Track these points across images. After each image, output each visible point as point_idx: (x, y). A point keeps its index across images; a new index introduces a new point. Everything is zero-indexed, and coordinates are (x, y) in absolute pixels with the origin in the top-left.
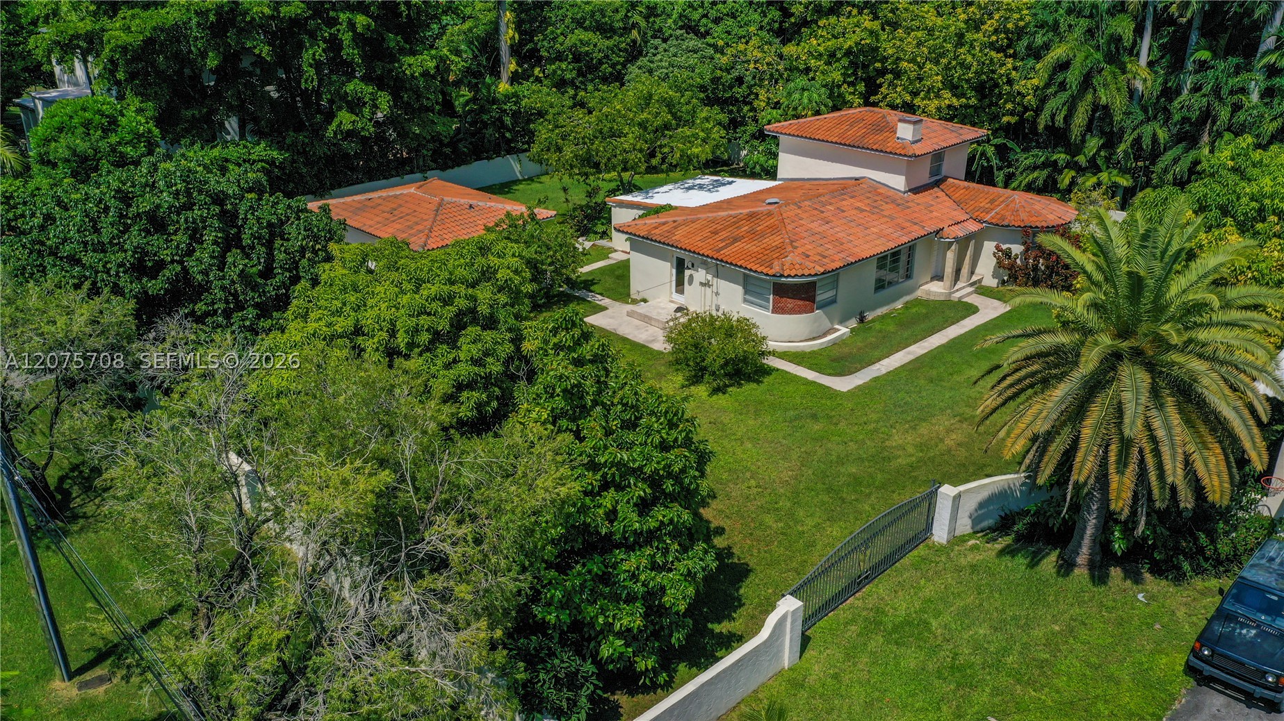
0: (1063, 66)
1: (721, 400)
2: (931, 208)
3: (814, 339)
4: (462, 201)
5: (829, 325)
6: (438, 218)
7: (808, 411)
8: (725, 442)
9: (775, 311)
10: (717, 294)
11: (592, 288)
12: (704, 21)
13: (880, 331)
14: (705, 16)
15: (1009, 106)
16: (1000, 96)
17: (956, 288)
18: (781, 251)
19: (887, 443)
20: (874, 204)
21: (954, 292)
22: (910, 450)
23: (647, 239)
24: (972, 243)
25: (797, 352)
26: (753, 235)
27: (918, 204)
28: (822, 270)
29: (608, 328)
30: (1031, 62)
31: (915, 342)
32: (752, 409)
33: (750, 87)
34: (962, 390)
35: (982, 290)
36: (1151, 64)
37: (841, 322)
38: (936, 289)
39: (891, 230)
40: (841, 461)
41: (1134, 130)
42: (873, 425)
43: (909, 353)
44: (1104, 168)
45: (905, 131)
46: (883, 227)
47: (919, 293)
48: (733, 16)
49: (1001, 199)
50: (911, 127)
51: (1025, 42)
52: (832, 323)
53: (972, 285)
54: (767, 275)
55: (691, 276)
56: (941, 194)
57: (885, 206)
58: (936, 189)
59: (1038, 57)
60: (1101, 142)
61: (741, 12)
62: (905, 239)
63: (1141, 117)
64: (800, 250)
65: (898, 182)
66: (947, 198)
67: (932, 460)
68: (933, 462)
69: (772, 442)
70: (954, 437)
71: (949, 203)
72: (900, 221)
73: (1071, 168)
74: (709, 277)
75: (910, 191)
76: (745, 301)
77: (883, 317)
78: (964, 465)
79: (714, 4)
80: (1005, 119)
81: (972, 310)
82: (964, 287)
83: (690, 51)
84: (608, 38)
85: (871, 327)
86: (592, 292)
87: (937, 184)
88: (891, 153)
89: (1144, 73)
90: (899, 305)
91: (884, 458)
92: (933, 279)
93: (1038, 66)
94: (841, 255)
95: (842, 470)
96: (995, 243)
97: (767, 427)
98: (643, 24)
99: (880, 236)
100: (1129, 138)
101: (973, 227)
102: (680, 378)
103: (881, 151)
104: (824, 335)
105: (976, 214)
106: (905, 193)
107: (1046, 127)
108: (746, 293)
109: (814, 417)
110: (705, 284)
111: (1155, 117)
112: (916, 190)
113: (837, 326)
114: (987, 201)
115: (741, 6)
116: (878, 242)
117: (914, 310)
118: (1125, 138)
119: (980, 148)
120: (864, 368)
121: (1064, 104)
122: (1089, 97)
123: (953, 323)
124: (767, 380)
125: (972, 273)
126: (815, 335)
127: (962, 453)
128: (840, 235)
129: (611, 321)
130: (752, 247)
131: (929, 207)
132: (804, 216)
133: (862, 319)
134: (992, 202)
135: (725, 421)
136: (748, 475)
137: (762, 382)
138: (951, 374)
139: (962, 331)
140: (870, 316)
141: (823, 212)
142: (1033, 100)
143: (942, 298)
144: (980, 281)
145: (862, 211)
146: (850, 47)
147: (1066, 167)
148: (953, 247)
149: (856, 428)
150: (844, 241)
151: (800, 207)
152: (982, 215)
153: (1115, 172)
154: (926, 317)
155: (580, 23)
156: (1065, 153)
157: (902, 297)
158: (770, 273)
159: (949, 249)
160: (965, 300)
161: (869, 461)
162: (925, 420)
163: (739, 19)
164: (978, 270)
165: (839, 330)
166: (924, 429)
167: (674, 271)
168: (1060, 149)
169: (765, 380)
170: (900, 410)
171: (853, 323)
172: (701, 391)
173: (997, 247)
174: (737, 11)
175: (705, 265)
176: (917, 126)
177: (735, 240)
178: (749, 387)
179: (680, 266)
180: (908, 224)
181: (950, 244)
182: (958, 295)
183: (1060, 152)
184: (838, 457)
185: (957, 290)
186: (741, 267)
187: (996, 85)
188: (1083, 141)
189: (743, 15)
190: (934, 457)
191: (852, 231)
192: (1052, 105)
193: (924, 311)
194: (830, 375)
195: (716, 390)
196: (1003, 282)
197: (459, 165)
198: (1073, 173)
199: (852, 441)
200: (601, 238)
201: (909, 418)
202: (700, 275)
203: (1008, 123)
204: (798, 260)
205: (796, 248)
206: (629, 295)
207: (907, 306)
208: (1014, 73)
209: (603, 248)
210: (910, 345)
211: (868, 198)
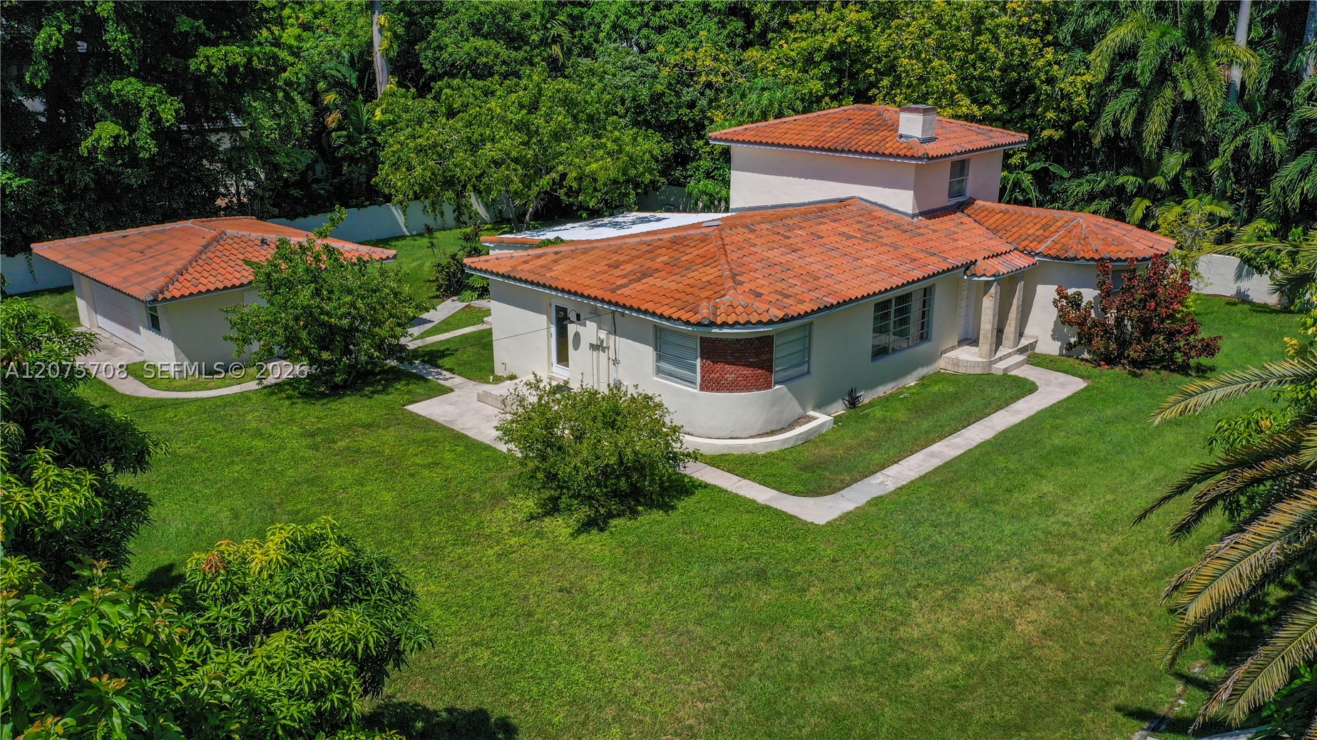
0: (1127, 53)
1: (594, 543)
2: (955, 236)
3: (773, 433)
4: (254, 235)
5: (800, 411)
6: (204, 256)
7: (752, 563)
8: (579, 634)
9: (705, 386)
10: (616, 362)
11: (440, 362)
12: (645, 31)
13: (883, 421)
14: (647, 25)
15: (1051, 115)
16: (1037, 102)
17: (999, 354)
18: (716, 289)
19: (903, 632)
20: (869, 230)
21: (996, 362)
22: (950, 647)
23: (509, 277)
24: (1020, 286)
25: (743, 456)
26: (673, 267)
27: (935, 231)
28: (781, 314)
29: (441, 420)
30: (1079, 54)
31: (941, 438)
32: (646, 561)
33: (702, 111)
34: (1033, 520)
35: (1036, 360)
36: (1251, 44)
37: (819, 406)
38: (967, 358)
39: (895, 262)
40: (808, 676)
41: (1236, 135)
42: (874, 592)
43: (933, 455)
44: (1191, 194)
45: (911, 125)
46: (882, 257)
47: (942, 364)
48: (681, 23)
49: (1059, 224)
50: (919, 118)
51: (1070, 26)
52: (804, 408)
53: (1022, 351)
54: (687, 323)
55: (577, 335)
56: (966, 219)
57: (884, 233)
58: (959, 214)
59: (1088, 46)
60: (1186, 157)
61: (692, 19)
62: (918, 274)
63: (1244, 117)
64: (747, 287)
65: (902, 200)
66: (976, 225)
67: (996, 668)
68: (999, 676)
69: (673, 632)
70: (1032, 615)
71: (980, 230)
72: (908, 251)
73: (1145, 197)
74: (603, 335)
75: (921, 214)
76: (659, 371)
77: (886, 400)
78: (1063, 683)
79: (656, 8)
80: (1046, 133)
81: (1027, 388)
82: (1010, 355)
83: (627, 68)
84: (517, 49)
85: (868, 415)
86: (439, 367)
87: (961, 207)
88: (891, 155)
89: (1245, 54)
90: (911, 381)
91: (895, 667)
92: (962, 342)
93: (1091, 57)
94: (815, 294)
95: (812, 698)
96: (1056, 287)
97: (669, 597)
98: (566, 37)
99: (877, 269)
100: (1227, 148)
101: (1021, 261)
102: (530, 503)
103: (877, 154)
104: (791, 426)
105: (1024, 244)
106: (913, 216)
107: (1106, 141)
108: (659, 358)
109: (761, 575)
110: (597, 347)
111: (1264, 118)
112: (930, 214)
113: (812, 413)
114: (1038, 226)
115: (692, 11)
116: (875, 277)
117: (936, 389)
118: (1221, 149)
119: (1012, 177)
120: (856, 481)
121: (1132, 105)
122: (1168, 93)
123: (1000, 408)
124: (685, 504)
125: (1021, 335)
126: (774, 428)
127: (1055, 654)
128: (815, 267)
129: (450, 408)
130: (669, 284)
131: (951, 235)
132: (759, 241)
133: (853, 402)
134: (1045, 227)
135: (590, 588)
136: (610, 712)
137: (673, 508)
138: (1009, 491)
139: (1017, 419)
140: (866, 397)
141: (789, 238)
142: (1086, 101)
143: (978, 371)
144: (1033, 346)
145: (849, 237)
146: (832, 46)
147: (1135, 195)
148: (993, 290)
149: (840, 600)
150: (821, 274)
151: (752, 231)
152: (1032, 245)
153: (1208, 198)
154: (956, 397)
155: (476, 28)
156: (1134, 175)
157: (914, 368)
158: (692, 320)
159: (986, 292)
160: (1014, 373)
161: (866, 675)
162: (971, 580)
163: (689, 27)
164: (1028, 331)
165: (814, 418)
166: (971, 598)
167: (553, 330)
168: (1126, 169)
169: (680, 505)
170: (923, 560)
171: (839, 408)
172: (560, 527)
173: (1059, 292)
174: (686, 17)
175: (596, 315)
176: (929, 117)
177: (644, 275)
178: (650, 519)
179: (562, 321)
180: (921, 255)
181: (988, 285)
182: (1002, 365)
183: (1126, 174)
184: (803, 665)
185: (1001, 359)
186: (646, 312)
187: (1032, 88)
188: (1160, 157)
189: (694, 23)
190: (999, 663)
191: (832, 262)
192: (1112, 107)
193: (951, 389)
194: (796, 494)
195: (589, 525)
196: (1070, 347)
197: (315, 213)
198: (1147, 203)
199: (831, 627)
200: (480, 297)
201: (942, 577)
202: (589, 331)
203: (1050, 138)
204: (741, 300)
205: (741, 283)
206: (492, 371)
207: (924, 382)
208: (1056, 67)
209: (480, 310)
210: (934, 442)
211: (858, 222)
